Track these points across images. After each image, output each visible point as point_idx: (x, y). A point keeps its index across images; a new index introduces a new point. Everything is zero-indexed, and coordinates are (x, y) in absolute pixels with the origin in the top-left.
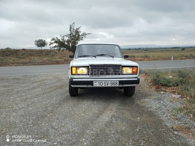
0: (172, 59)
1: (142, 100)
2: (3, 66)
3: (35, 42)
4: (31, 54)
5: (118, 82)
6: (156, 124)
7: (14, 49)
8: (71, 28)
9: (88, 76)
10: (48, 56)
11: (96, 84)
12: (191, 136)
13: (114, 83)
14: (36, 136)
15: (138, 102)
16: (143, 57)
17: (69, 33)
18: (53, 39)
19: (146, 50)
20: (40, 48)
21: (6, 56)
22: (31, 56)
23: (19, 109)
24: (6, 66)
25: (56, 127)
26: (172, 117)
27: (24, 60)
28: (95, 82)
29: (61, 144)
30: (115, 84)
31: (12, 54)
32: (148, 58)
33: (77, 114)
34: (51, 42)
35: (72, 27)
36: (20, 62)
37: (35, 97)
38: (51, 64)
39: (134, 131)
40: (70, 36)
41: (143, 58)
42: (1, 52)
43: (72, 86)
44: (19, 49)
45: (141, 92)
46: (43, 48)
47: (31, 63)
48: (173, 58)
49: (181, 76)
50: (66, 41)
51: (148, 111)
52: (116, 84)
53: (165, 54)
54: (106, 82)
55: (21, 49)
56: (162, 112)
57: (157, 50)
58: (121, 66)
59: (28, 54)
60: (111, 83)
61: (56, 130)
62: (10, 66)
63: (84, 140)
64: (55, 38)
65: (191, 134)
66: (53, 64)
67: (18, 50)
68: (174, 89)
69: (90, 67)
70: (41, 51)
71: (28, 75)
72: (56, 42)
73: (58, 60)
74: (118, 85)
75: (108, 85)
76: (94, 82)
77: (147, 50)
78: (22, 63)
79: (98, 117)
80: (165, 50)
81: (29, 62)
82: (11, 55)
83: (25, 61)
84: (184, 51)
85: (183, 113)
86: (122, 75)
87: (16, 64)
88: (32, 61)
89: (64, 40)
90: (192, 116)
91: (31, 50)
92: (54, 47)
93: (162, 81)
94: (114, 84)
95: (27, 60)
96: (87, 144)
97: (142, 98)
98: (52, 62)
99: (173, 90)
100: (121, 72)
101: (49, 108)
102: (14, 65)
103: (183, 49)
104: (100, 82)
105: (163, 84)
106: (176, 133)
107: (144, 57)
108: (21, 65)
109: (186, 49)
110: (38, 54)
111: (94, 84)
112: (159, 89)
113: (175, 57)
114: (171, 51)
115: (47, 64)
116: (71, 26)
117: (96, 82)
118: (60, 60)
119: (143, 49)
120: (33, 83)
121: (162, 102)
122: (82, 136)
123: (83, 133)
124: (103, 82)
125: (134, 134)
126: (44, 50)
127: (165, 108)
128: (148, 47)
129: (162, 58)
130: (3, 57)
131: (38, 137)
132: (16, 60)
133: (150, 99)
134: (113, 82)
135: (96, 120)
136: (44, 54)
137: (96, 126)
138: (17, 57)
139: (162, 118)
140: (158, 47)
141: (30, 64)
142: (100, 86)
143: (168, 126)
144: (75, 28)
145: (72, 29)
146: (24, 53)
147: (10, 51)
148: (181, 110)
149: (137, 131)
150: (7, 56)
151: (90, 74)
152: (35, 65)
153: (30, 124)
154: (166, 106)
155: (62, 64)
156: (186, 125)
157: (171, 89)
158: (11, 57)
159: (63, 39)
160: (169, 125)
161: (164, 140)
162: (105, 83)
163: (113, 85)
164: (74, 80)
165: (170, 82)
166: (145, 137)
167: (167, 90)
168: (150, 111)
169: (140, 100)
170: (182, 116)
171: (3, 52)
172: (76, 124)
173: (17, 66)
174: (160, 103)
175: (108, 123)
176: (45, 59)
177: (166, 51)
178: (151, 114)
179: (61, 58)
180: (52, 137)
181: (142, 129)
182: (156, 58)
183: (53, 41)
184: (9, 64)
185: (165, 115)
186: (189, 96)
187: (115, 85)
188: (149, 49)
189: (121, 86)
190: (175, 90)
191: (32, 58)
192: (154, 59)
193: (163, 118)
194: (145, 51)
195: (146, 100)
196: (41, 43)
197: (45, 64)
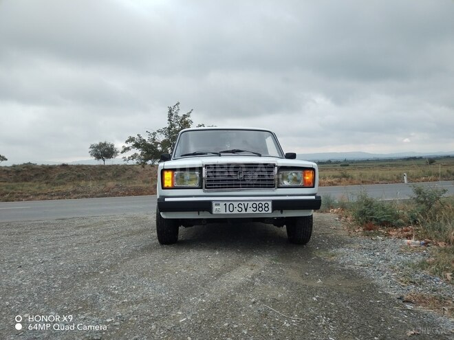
0: (406, 181)
1: (331, 252)
2: (13, 201)
3: (91, 150)
4: (79, 176)
5: (270, 203)
6: (362, 293)
7: (43, 166)
8: (172, 115)
9: (200, 192)
10: (118, 178)
11: (219, 210)
12: (446, 312)
13: (260, 205)
14: (65, 307)
15: (322, 255)
16: (337, 177)
17: (168, 126)
18: (131, 139)
19: (346, 164)
20: (101, 162)
21: (22, 181)
22: (80, 180)
23: (34, 265)
24: (19, 200)
25: (116, 292)
26: (401, 279)
27: (62, 188)
28: (216, 205)
29: (123, 321)
30: (263, 207)
31: (36, 175)
32: (350, 179)
33: (170, 271)
34: (127, 146)
35: (173, 112)
36: (52, 192)
37: (76, 246)
38: (124, 195)
39: (306, 302)
40: (169, 133)
41: (337, 179)
42: (13, 172)
43: (163, 215)
44: (55, 165)
45: (328, 235)
46: (108, 162)
47: (78, 193)
48: (408, 179)
49: (422, 202)
50: (159, 143)
51: (343, 270)
52: (266, 209)
53: (389, 172)
54: (242, 203)
55: (58, 166)
56: (378, 270)
57: (371, 164)
58: (276, 168)
59: (73, 176)
60: (255, 206)
61: (117, 296)
62: (30, 200)
63: (180, 313)
64: (136, 137)
65: (446, 309)
66: (129, 195)
67: (50, 168)
68: (407, 231)
69: (204, 168)
70: (104, 169)
71: (68, 217)
72: (137, 146)
73: (140, 185)
74: (270, 211)
75: (246, 210)
76: (214, 204)
77: (348, 163)
78: (58, 195)
79: (219, 275)
80: (388, 163)
81: (75, 192)
82: (35, 179)
83: (64, 190)
84: (432, 166)
85: (427, 272)
86: (278, 188)
87: (43, 197)
88: (80, 189)
89: (156, 141)
90: (451, 276)
91: (80, 168)
92: (132, 156)
93: (379, 214)
94: (260, 209)
95: (70, 188)
96: (187, 320)
97: (330, 247)
98: (127, 190)
99: (406, 233)
100: (277, 182)
101: (106, 262)
102: (40, 197)
103: (432, 161)
104: (228, 204)
105: (383, 220)
106: (409, 307)
107: (340, 177)
108: (54, 198)
109: (438, 161)
110: (96, 176)
111: (215, 207)
112: (372, 231)
113: (411, 177)
114: (403, 166)
115: (116, 194)
116: (170, 111)
117: (219, 205)
118: (145, 185)
119: (337, 162)
120: (78, 228)
121: (378, 254)
122: (176, 306)
123: (180, 302)
124: (236, 204)
125: (304, 306)
126: (110, 166)
127: (385, 264)
128: (349, 158)
129: (380, 180)
130: (16, 184)
131: (69, 310)
132: (46, 188)
133: (349, 248)
134: (257, 203)
135: (213, 280)
136: (110, 174)
137: (213, 291)
138: (47, 183)
139: (376, 281)
140: (371, 157)
141: (75, 196)
142: (228, 212)
143: (391, 295)
144: (181, 114)
145: (173, 117)
146: (63, 173)
147: (33, 169)
148: (423, 265)
149: (314, 302)
150: (26, 180)
151: (204, 186)
152: (86, 197)
153: (55, 288)
154: (387, 260)
155: (148, 194)
156: (435, 294)
157: (402, 231)
158: (35, 182)
159: (154, 139)
160: (394, 294)
161: (380, 319)
162: (240, 206)
163: (257, 212)
164: (166, 200)
165: (397, 217)
166: (332, 312)
167: (391, 233)
168: (349, 270)
169: (327, 250)
170: (425, 276)
171: (18, 172)
172: (166, 286)
173: (45, 199)
174: (374, 255)
175: (243, 285)
176: (111, 184)
177: (392, 165)
178: (351, 275)
179: (148, 183)
180: (103, 309)
181: (325, 298)
182: (368, 180)
183: (130, 144)
184: (27, 197)
185: (383, 277)
186: (444, 240)
187: (264, 212)
188: (352, 162)
189: (278, 215)
190: (410, 233)
191: (83, 183)
192: (363, 182)
193: (380, 280)
194: (341, 166)
195: (341, 250)
196: (105, 151)
197: (110, 196)
